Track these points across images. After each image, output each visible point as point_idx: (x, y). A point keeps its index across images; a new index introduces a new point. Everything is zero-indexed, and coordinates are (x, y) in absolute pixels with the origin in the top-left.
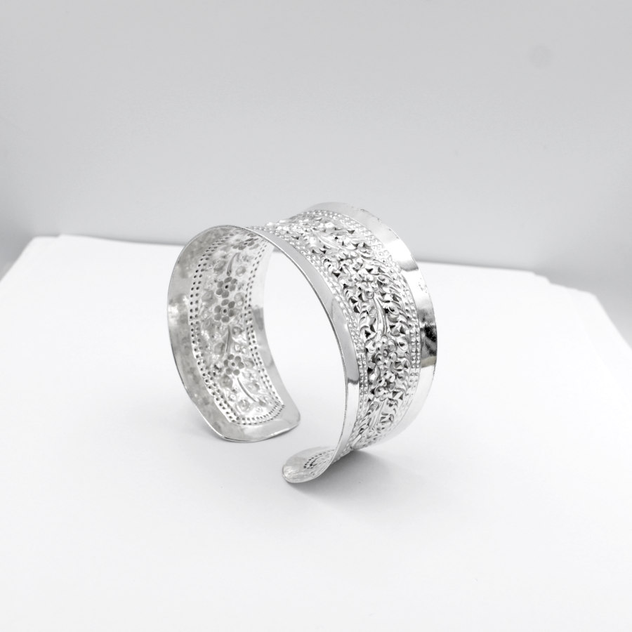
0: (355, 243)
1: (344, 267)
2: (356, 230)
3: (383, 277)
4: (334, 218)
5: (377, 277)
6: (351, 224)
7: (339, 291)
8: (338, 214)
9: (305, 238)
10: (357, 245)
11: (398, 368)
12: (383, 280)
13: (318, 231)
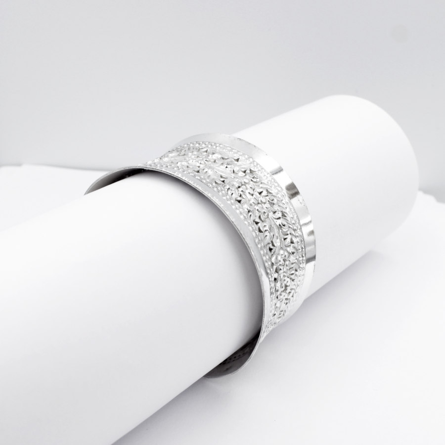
0: (244, 170)
1: (242, 193)
2: (240, 157)
3: (272, 198)
4: (218, 148)
5: (267, 198)
6: (235, 153)
7: (245, 215)
8: (220, 144)
9: (205, 171)
10: (245, 172)
11: (292, 273)
12: (273, 200)
13: (210, 163)
